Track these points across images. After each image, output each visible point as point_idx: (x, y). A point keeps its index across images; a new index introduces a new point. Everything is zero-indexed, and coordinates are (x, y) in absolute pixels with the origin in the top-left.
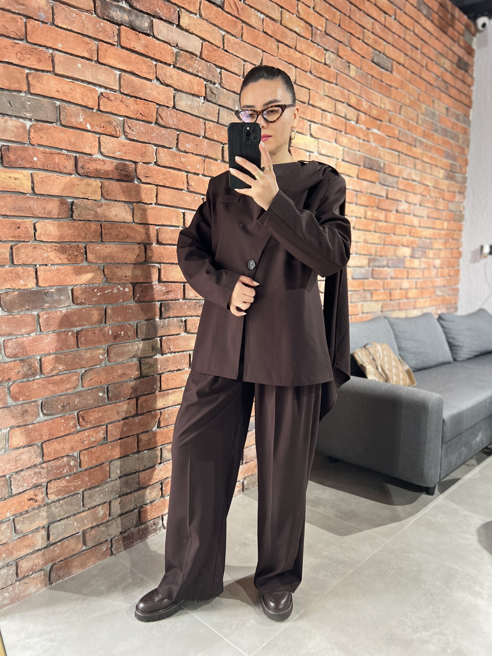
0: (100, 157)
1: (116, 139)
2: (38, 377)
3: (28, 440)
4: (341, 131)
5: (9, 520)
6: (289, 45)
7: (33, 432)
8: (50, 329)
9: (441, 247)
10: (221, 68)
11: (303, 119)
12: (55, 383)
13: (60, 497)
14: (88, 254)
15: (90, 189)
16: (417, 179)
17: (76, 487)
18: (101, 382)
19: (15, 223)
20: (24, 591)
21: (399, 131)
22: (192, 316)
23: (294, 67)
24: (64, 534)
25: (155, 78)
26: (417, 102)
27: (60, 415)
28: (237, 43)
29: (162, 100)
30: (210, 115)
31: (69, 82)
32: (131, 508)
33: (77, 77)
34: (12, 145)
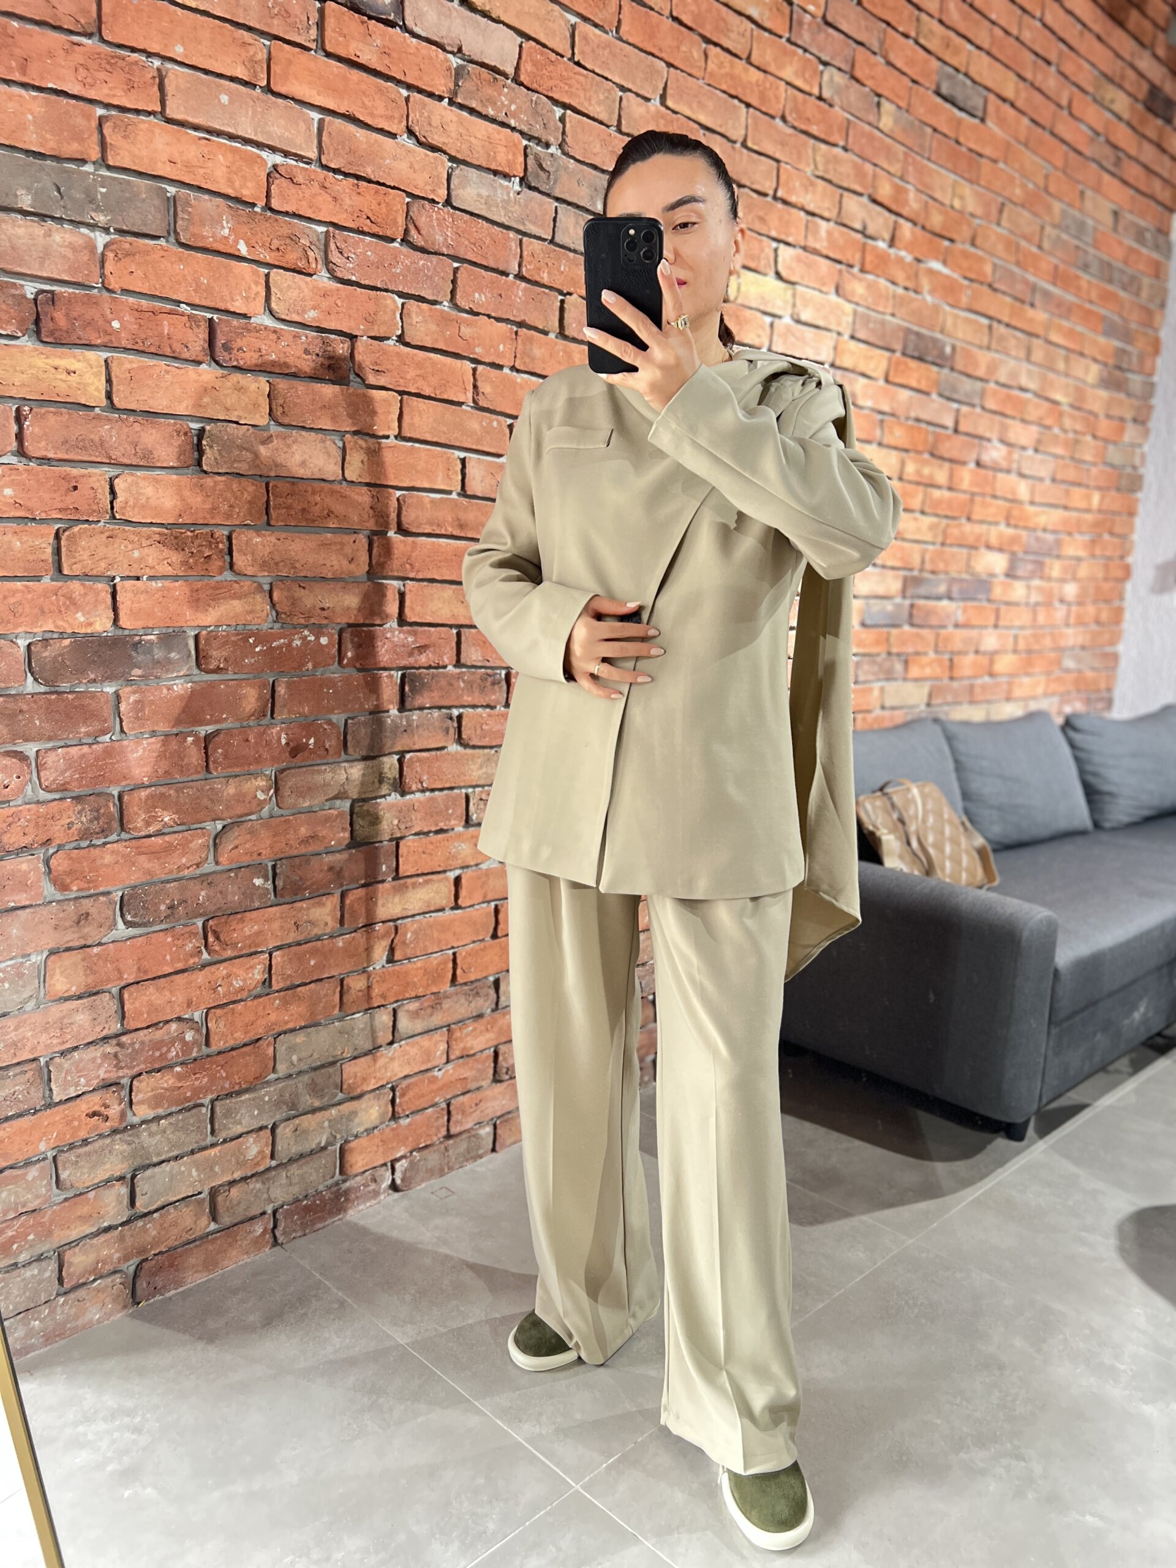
0: (268, 322)
1: (308, 279)
2: (114, 837)
3: (90, 980)
4: (851, 266)
5: (44, 1159)
6: (734, 51)
7: (101, 963)
8: (143, 726)
9: (1082, 553)
10: (565, 106)
11: (760, 234)
12: (154, 854)
13: (161, 1111)
14: (234, 554)
15: (245, 399)
16: (1032, 385)
17: (197, 1091)
18: (260, 854)
19: (65, 478)
20: (76, 1317)
21: (995, 266)
22: (474, 707)
23: (743, 106)
24: (168, 1195)
25: (405, 129)
26: (1043, 194)
27: (163, 926)
28: (608, 45)
29: (421, 183)
30: (534, 223)
31: (200, 138)
32: (320, 1143)
33: (217, 125)
34: (63, 290)
